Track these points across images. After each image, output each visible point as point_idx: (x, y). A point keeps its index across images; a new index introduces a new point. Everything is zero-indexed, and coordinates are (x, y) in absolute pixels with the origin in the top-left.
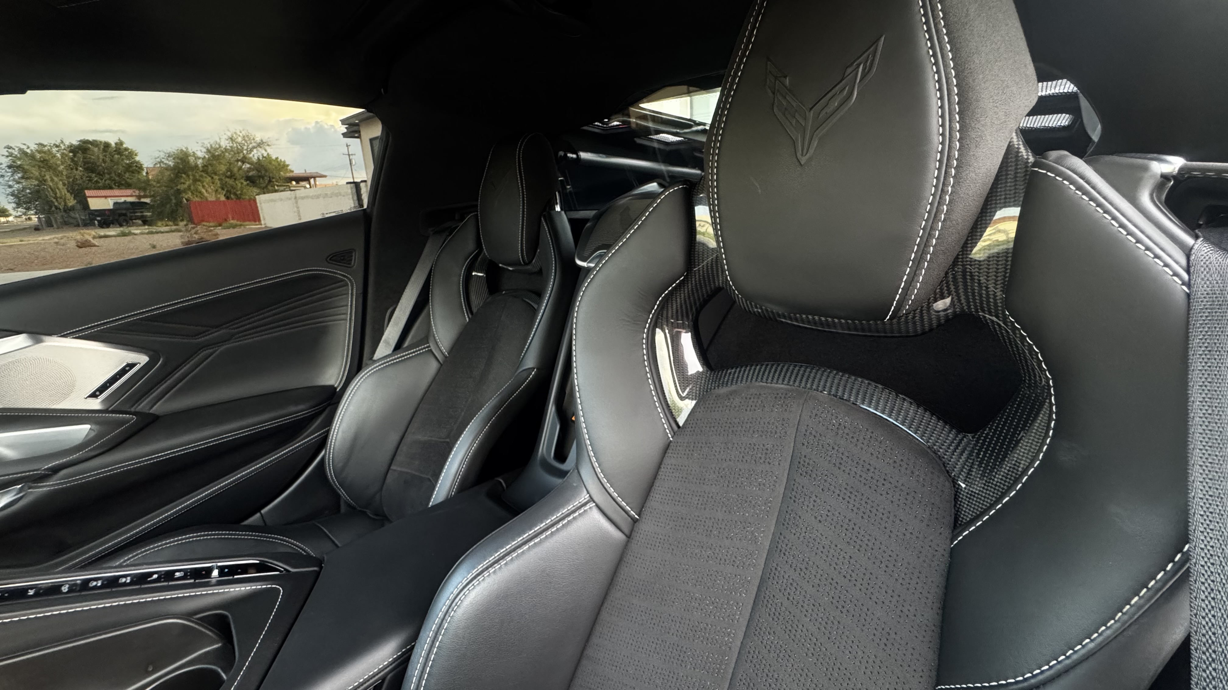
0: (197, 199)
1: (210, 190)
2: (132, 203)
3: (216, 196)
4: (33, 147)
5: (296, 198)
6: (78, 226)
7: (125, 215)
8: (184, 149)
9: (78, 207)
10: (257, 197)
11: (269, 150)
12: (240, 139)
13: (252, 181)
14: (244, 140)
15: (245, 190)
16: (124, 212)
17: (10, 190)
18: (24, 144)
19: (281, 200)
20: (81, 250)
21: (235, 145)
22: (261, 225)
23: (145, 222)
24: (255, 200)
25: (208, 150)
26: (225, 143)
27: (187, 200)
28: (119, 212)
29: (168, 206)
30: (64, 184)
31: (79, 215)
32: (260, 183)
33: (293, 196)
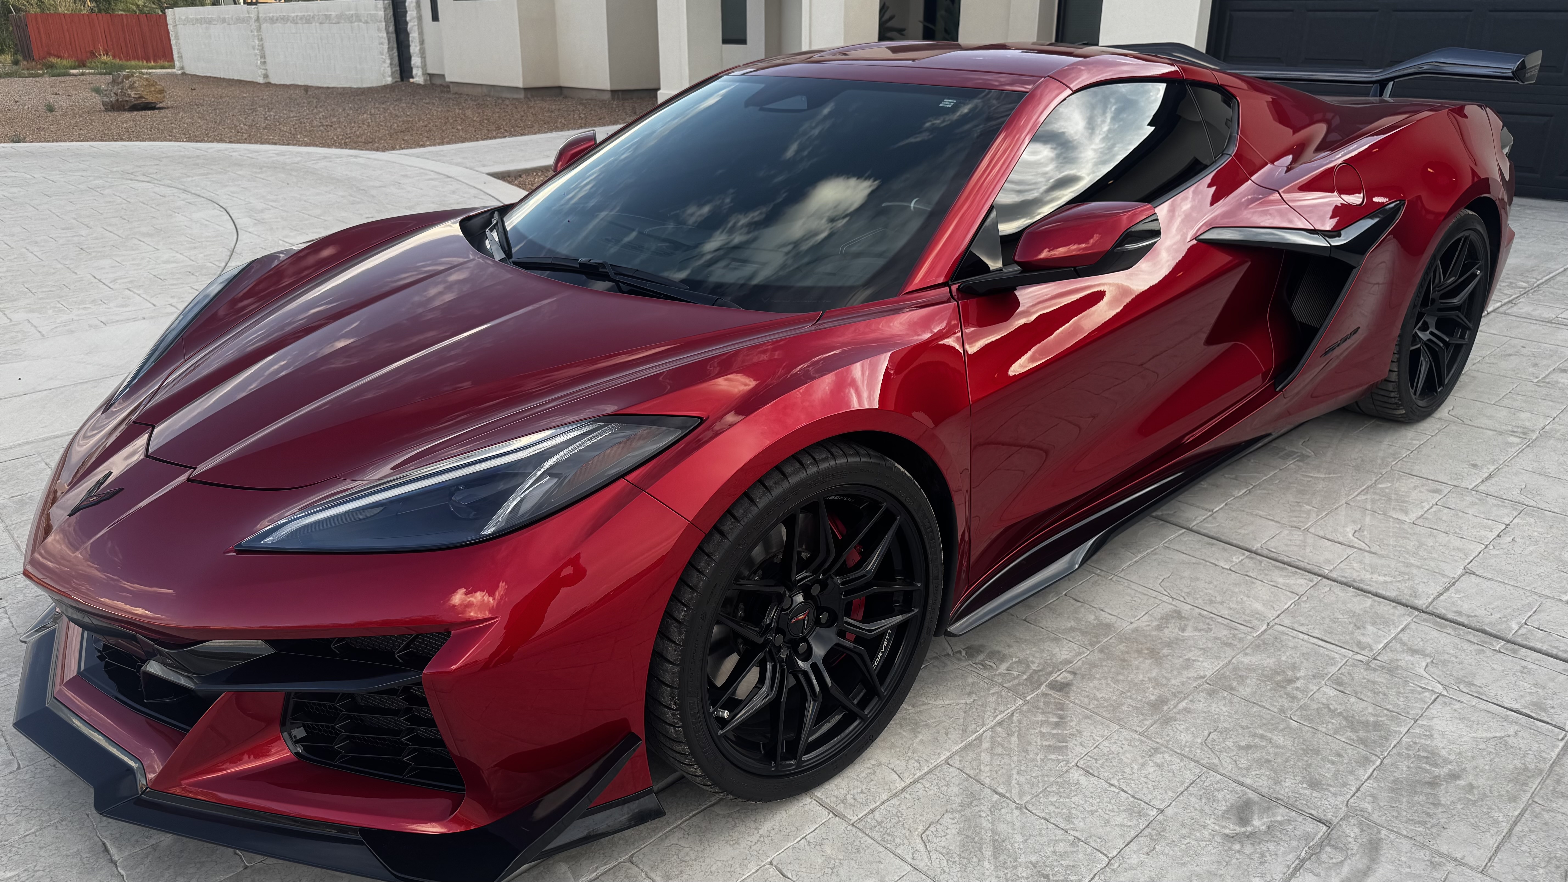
5: (258, 19)
10: (169, 12)
19: (224, 21)
22: (174, 67)
24: (164, 20)
27: (16, 10)
33: (253, 16)
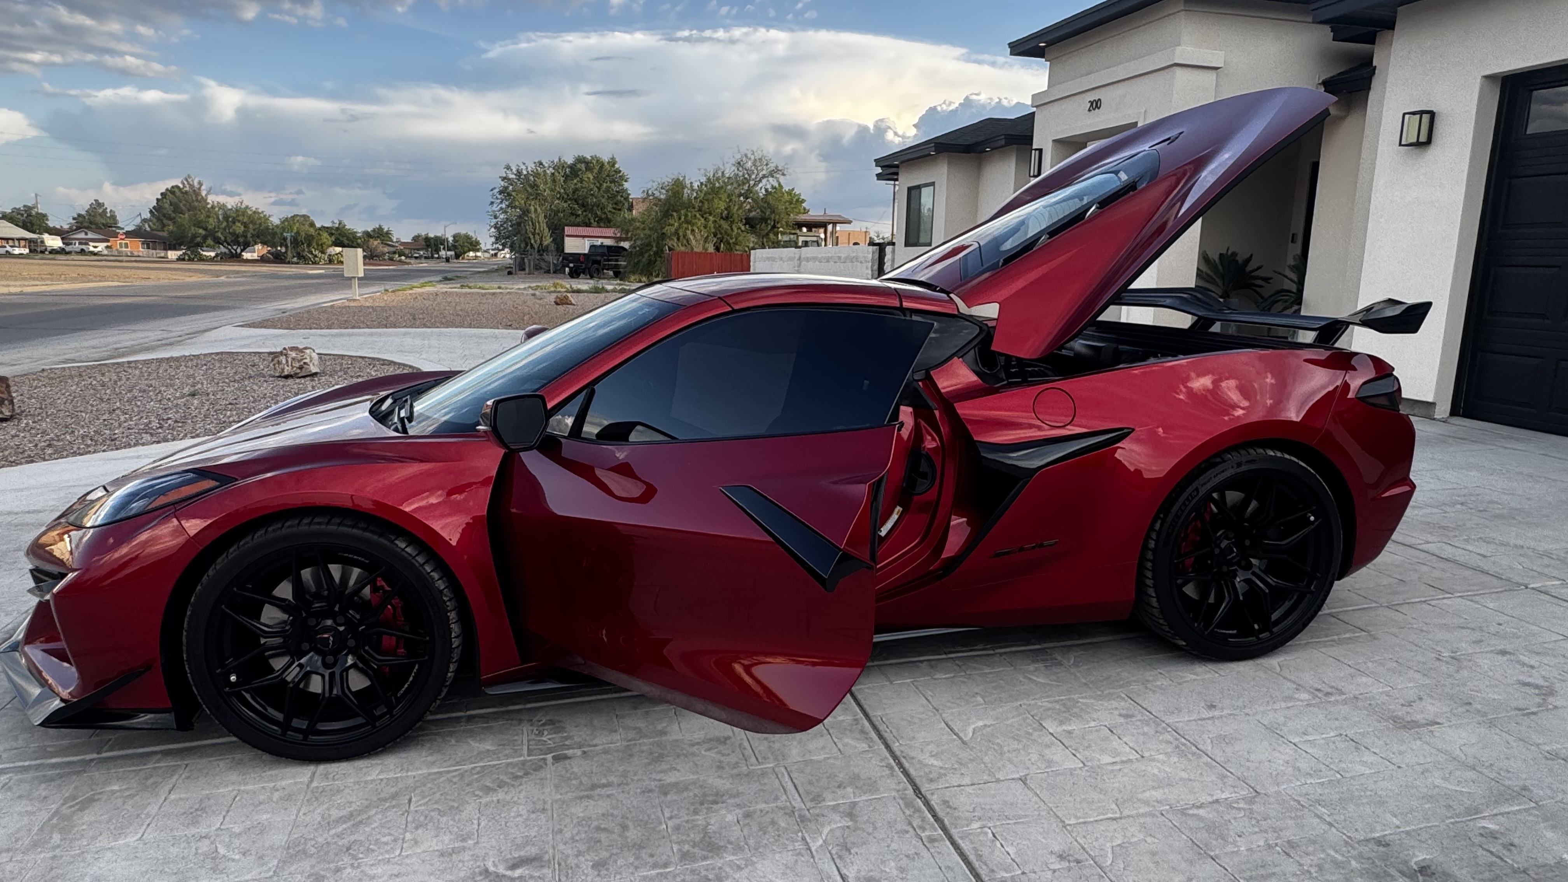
0: (683, 249)
1: (698, 237)
2: (609, 247)
3: (704, 247)
4: (531, 166)
5: (800, 258)
6: (548, 272)
7: (598, 262)
8: (681, 179)
9: (553, 247)
10: (753, 250)
11: (782, 180)
12: (749, 165)
13: (751, 223)
14: (755, 165)
15: (740, 238)
16: (599, 258)
17: (495, 221)
18: (524, 164)
19: (781, 259)
20: (558, 307)
21: (741, 174)
23: (617, 275)
24: (749, 256)
25: (709, 180)
26: (730, 171)
27: (670, 249)
28: (594, 258)
29: (646, 255)
30: (545, 217)
31: (551, 258)
32: (761, 229)
